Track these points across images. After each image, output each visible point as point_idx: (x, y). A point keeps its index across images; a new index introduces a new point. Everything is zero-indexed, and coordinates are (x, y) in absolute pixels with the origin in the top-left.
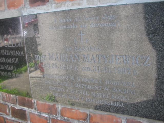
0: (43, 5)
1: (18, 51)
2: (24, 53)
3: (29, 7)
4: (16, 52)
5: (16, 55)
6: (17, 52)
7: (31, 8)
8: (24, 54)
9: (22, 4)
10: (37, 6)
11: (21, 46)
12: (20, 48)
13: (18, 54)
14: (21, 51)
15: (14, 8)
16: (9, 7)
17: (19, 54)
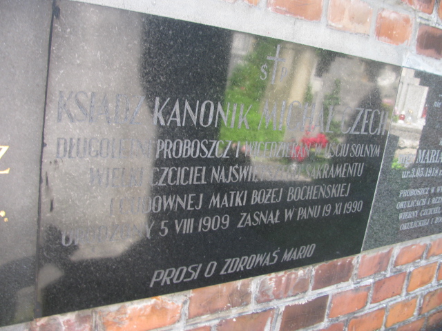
0: (436, 59)
1: (372, 146)
2: (382, 149)
3: (415, 51)
4: (364, 148)
5: (363, 154)
6: (366, 148)
7: (418, 56)
8: (381, 154)
9: (406, 41)
10: (428, 56)
11: (381, 134)
12: (376, 139)
13: (368, 153)
14: (378, 144)
15: (389, 40)
16: (379, 33)
17: (370, 152)
